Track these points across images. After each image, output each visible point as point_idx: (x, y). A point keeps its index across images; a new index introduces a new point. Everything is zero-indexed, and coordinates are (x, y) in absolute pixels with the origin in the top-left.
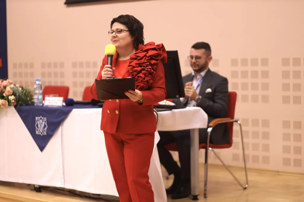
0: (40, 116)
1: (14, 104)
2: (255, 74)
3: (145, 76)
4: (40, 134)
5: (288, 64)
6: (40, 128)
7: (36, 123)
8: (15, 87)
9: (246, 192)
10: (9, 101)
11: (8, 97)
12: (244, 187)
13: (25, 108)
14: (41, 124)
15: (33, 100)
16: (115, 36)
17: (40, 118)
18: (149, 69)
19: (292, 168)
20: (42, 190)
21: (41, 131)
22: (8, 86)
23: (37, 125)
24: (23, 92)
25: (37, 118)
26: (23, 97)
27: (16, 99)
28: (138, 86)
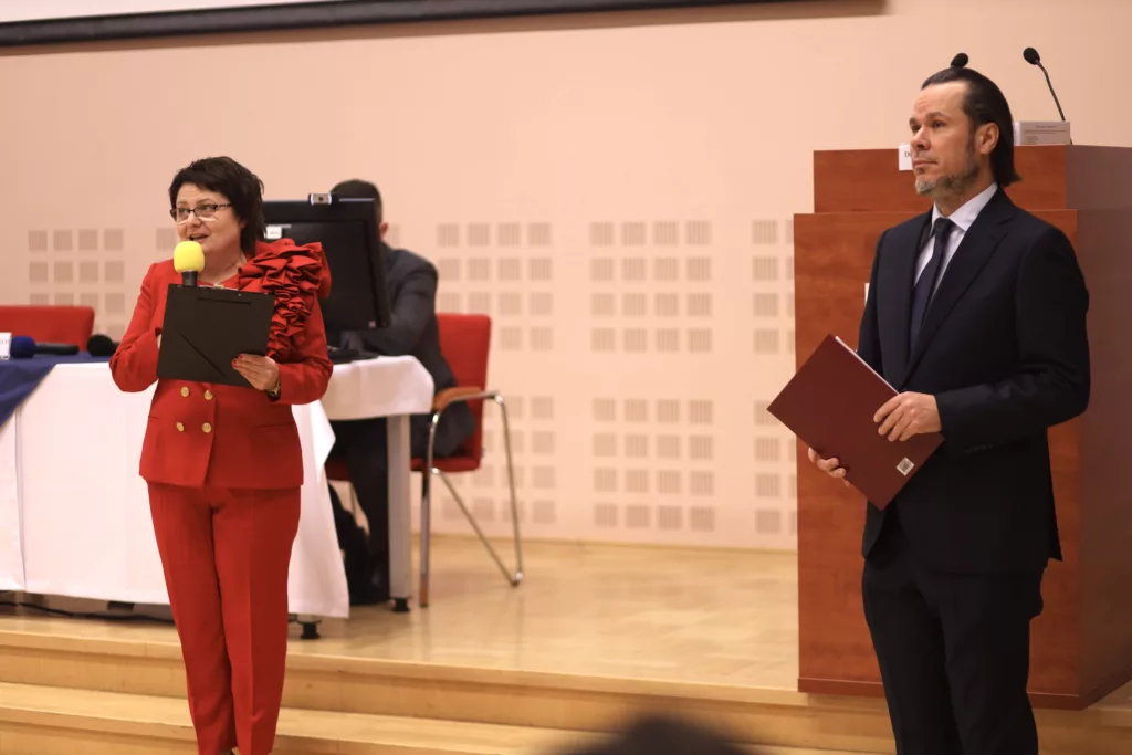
3: (288, 322)
9: (519, 591)
12: (514, 579)
16: (198, 222)
18: (299, 306)
19: (622, 533)
28: (268, 349)
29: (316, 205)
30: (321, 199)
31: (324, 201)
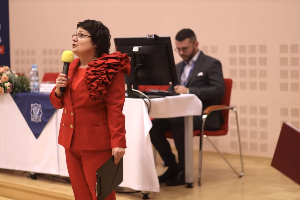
0: (35, 103)
1: (9, 91)
2: (253, 61)
3: (98, 85)
4: (35, 121)
5: (286, 51)
6: (35, 115)
7: (31, 110)
8: (12, 74)
10: (5, 88)
11: (4, 84)
12: (240, 175)
13: (21, 95)
14: (36, 111)
15: (29, 87)
17: (35, 105)
18: (103, 78)
20: (37, 177)
21: (36, 118)
22: (4, 73)
23: (32, 112)
24: (19, 79)
25: (32, 105)
26: (19, 84)
27: (12, 86)
29: (149, 39)
30: (151, 36)
31: (152, 37)
